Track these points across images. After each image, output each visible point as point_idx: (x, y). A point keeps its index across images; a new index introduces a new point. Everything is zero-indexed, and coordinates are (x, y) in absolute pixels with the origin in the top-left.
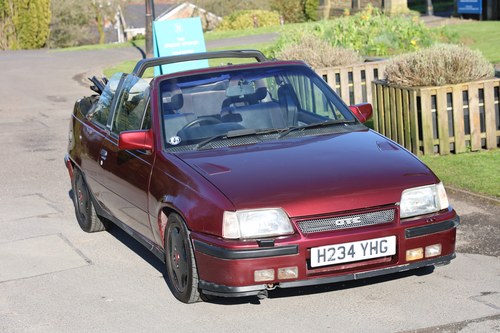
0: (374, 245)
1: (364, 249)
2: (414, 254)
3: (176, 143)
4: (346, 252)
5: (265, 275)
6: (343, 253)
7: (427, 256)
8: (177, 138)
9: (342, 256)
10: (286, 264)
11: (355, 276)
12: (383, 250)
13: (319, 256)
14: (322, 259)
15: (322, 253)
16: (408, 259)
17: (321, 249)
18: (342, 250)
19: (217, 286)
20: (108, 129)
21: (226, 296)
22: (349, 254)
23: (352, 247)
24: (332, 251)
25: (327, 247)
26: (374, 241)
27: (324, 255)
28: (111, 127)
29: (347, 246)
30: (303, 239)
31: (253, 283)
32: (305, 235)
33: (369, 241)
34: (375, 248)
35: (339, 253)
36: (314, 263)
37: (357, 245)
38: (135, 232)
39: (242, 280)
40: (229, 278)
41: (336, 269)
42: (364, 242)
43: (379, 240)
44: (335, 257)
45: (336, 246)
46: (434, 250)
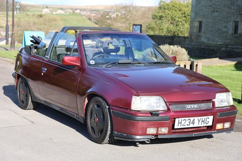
0: (203, 120)
1: (199, 121)
2: (219, 126)
3: (93, 63)
4: (191, 122)
5: (152, 131)
6: (190, 122)
7: (224, 128)
8: (93, 61)
9: (189, 124)
10: (163, 125)
11: (194, 135)
12: (207, 122)
13: (179, 123)
14: (180, 124)
15: (180, 122)
16: (217, 128)
17: (180, 119)
18: (189, 121)
19: (125, 135)
20: (47, 58)
21: (129, 140)
22: (192, 123)
23: (194, 120)
24: (185, 121)
25: (183, 119)
26: (203, 117)
27: (181, 123)
28: (48, 57)
29: (192, 119)
30: (172, 113)
31: (146, 134)
32: (173, 111)
33: (201, 117)
34: (204, 121)
35: (187, 122)
36: (176, 127)
37: (196, 119)
38: (61, 109)
39: (140, 132)
40: (133, 131)
41: (182, 130)
42: (199, 118)
43: (206, 117)
44: (186, 124)
45: (187, 119)
46: (227, 125)
